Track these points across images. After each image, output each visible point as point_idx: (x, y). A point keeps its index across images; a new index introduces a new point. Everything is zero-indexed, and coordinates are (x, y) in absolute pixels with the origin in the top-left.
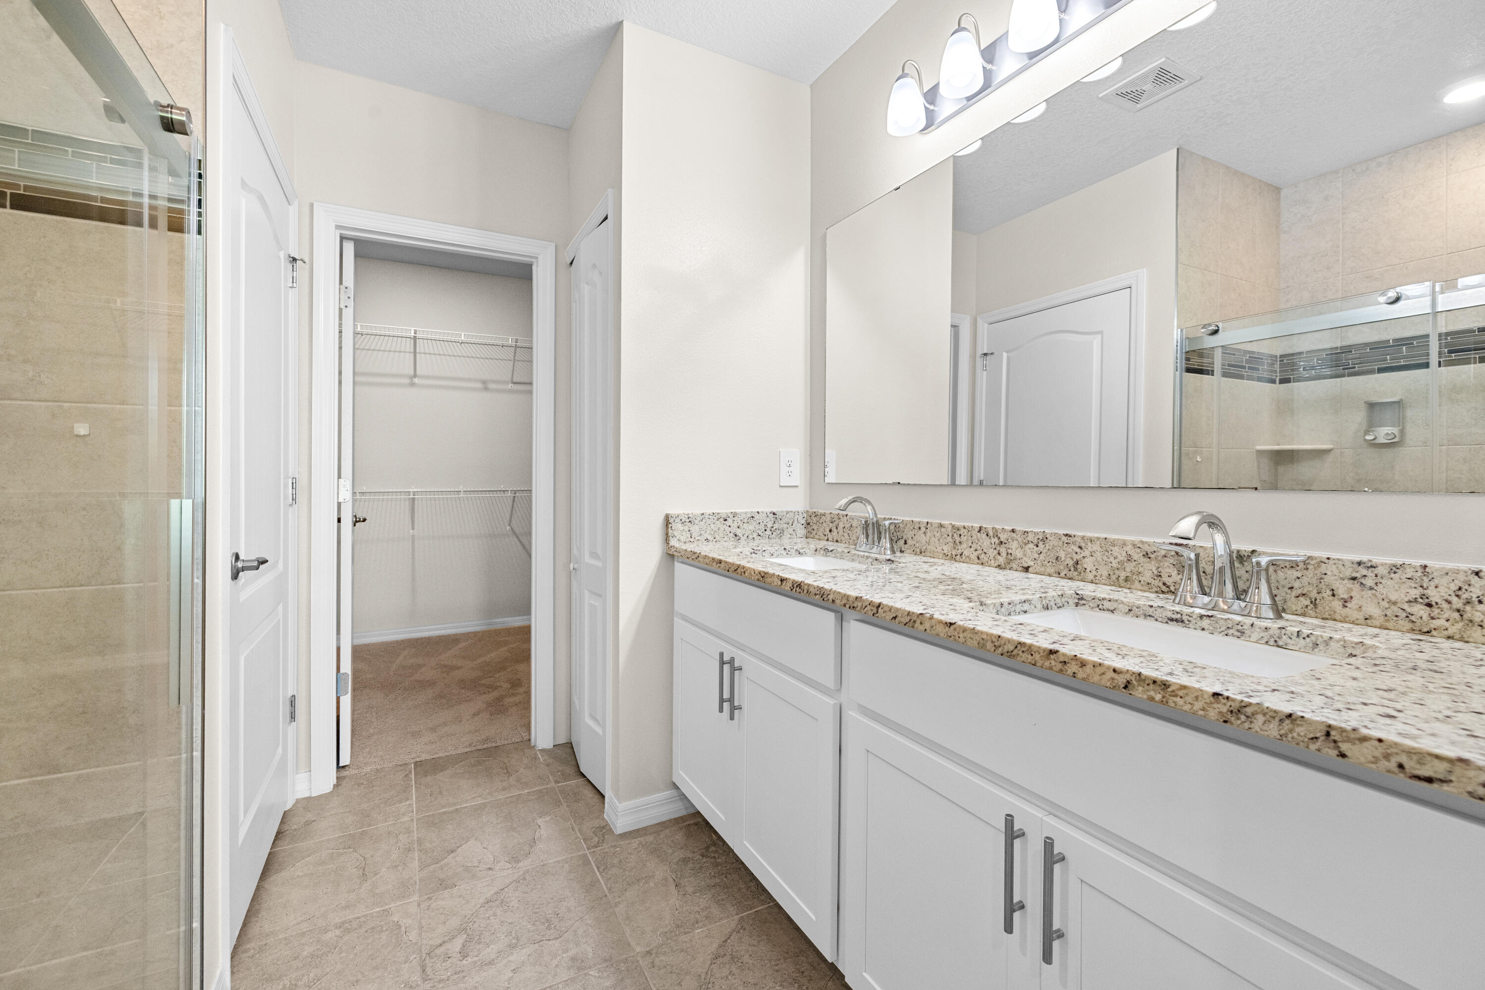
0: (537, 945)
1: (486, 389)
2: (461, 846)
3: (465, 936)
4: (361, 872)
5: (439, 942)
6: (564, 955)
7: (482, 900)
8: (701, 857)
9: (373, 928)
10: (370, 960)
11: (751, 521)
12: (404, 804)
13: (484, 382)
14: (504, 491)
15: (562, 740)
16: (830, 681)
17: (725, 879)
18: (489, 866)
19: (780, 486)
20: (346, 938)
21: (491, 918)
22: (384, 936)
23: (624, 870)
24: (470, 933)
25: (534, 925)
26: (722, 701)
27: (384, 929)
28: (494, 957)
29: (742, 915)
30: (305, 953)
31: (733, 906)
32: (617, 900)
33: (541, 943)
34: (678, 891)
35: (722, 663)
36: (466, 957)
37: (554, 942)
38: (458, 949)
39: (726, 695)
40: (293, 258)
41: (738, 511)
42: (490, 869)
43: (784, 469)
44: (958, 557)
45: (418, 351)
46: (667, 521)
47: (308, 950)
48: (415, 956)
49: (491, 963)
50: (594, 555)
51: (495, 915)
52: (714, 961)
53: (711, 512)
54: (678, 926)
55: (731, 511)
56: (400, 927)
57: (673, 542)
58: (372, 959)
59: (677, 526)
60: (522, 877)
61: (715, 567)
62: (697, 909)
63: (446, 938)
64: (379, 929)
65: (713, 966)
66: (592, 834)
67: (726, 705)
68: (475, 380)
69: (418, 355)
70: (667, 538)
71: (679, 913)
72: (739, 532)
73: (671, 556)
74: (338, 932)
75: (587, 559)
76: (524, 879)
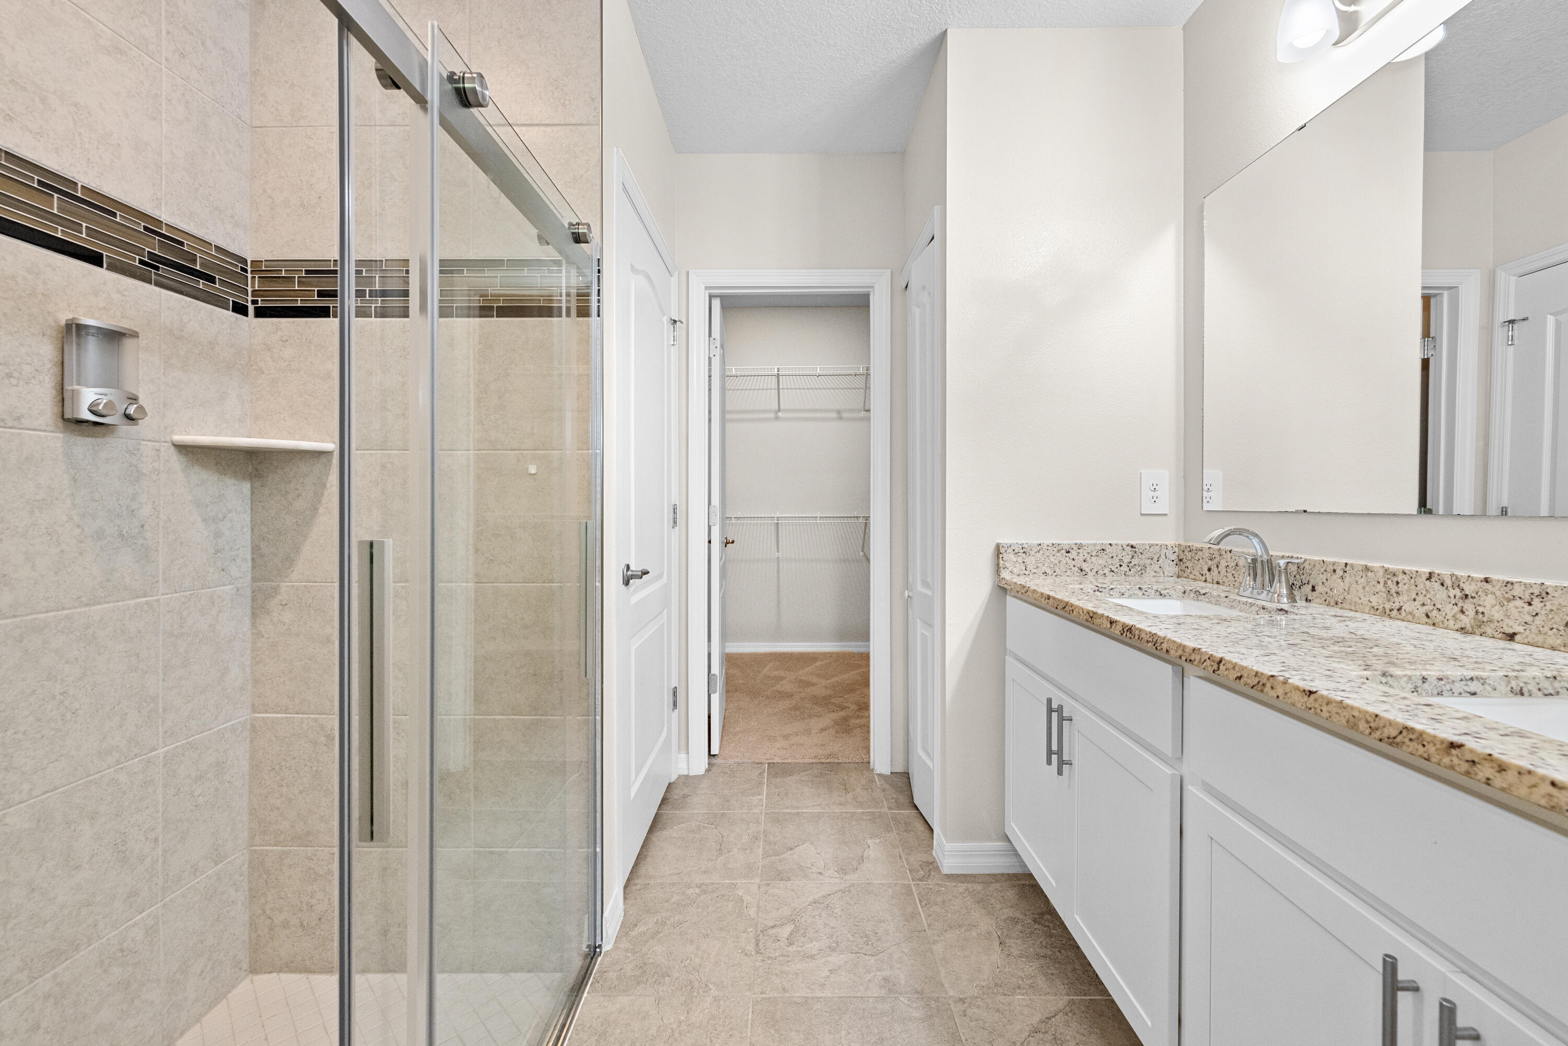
0: (854, 955)
1: (840, 418)
2: (799, 846)
3: (793, 926)
4: (718, 847)
5: (772, 924)
6: (878, 973)
7: (811, 899)
8: (1033, 922)
9: (722, 896)
10: (718, 921)
11: (1101, 554)
12: (757, 797)
13: (839, 412)
14: (857, 517)
15: (899, 769)
16: (1167, 746)
17: (1058, 953)
18: (819, 871)
19: (1142, 514)
20: (703, 897)
21: (817, 917)
22: (730, 905)
23: (947, 911)
24: (797, 925)
25: (853, 936)
26: (1050, 752)
27: (731, 899)
28: (815, 953)
29: (1074, 997)
30: (673, 900)
31: (1064, 984)
32: (936, 938)
33: (858, 955)
34: (1002, 950)
35: (1050, 710)
36: (792, 944)
37: (870, 958)
38: (786, 936)
39: (1055, 747)
40: (674, 320)
41: (1084, 542)
42: (820, 873)
43: (1147, 494)
44: (1395, 613)
45: (781, 387)
46: (998, 551)
47: (676, 898)
48: (751, 929)
49: (812, 957)
50: (925, 584)
51: (820, 915)
52: (1032, 1035)
53: (1050, 542)
54: (996, 985)
55: (1075, 542)
56: (742, 901)
57: (1005, 574)
58: (720, 921)
59: (1009, 557)
60: (847, 889)
61: (1044, 602)
62: (1022, 975)
63: (778, 923)
64: (727, 897)
65: (1030, 1038)
66: (918, 867)
67: (1054, 758)
68: (833, 411)
69: (781, 391)
70: (998, 569)
71: (1000, 972)
72: (1085, 566)
73: (1002, 589)
74: (697, 890)
75: (920, 588)
76: (849, 891)
